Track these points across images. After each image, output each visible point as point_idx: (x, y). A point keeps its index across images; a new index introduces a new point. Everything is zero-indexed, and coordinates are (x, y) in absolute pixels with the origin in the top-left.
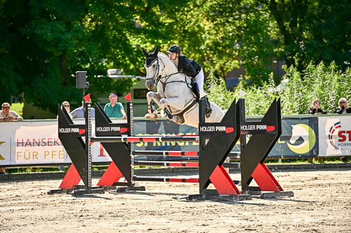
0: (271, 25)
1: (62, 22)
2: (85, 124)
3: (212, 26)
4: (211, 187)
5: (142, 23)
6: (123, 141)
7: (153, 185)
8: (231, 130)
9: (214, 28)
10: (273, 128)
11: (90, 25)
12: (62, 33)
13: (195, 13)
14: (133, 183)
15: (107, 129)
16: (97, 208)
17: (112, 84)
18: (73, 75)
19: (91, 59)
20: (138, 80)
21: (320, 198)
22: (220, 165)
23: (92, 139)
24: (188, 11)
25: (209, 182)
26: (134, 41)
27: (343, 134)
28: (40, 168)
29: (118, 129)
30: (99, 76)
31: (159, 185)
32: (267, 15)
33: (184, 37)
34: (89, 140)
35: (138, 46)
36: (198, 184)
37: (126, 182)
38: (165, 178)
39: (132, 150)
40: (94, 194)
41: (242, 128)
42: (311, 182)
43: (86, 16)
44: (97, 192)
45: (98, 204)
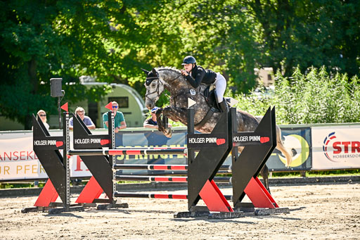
0: (256, 27)
1: (31, 25)
2: (62, 135)
3: (193, 29)
4: (201, 203)
5: (116, 25)
6: (104, 154)
7: (136, 202)
8: (223, 141)
9: (194, 31)
10: (267, 139)
11: (61, 28)
12: (32, 36)
13: (174, 15)
14: (115, 200)
15: (86, 141)
16: (78, 227)
17: (85, 92)
18: (42, 83)
19: (62, 65)
20: (114, 87)
21: (318, 215)
22: (210, 180)
23: (70, 152)
24: (167, 13)
25: (199, 198)
26: (109, 45)
27: (338, 145)
28: (10, 184)
29: (98, 141)
30: (71, 84)
31: (143, 202)
32: (251, 18)
33: (163, 40)
34: (68, 153)
35: (113, 51)
36: (187, 200)
37: (107, 198)
38: (150, 193)
39: (114, 164)
40: (72, 213)
41: (234, 139)
42: (307, 198)
43: (57, 18)
44: (76, 210)
45: (79, 223)
